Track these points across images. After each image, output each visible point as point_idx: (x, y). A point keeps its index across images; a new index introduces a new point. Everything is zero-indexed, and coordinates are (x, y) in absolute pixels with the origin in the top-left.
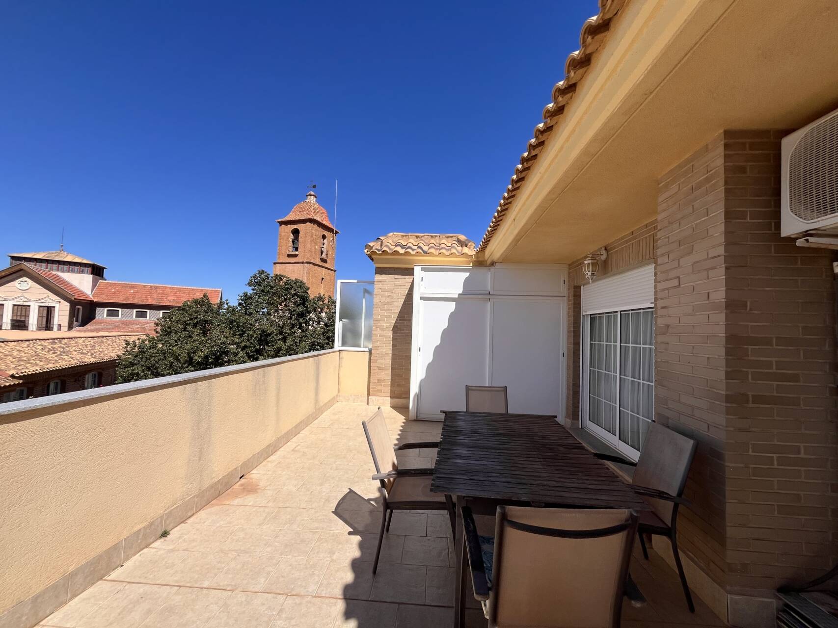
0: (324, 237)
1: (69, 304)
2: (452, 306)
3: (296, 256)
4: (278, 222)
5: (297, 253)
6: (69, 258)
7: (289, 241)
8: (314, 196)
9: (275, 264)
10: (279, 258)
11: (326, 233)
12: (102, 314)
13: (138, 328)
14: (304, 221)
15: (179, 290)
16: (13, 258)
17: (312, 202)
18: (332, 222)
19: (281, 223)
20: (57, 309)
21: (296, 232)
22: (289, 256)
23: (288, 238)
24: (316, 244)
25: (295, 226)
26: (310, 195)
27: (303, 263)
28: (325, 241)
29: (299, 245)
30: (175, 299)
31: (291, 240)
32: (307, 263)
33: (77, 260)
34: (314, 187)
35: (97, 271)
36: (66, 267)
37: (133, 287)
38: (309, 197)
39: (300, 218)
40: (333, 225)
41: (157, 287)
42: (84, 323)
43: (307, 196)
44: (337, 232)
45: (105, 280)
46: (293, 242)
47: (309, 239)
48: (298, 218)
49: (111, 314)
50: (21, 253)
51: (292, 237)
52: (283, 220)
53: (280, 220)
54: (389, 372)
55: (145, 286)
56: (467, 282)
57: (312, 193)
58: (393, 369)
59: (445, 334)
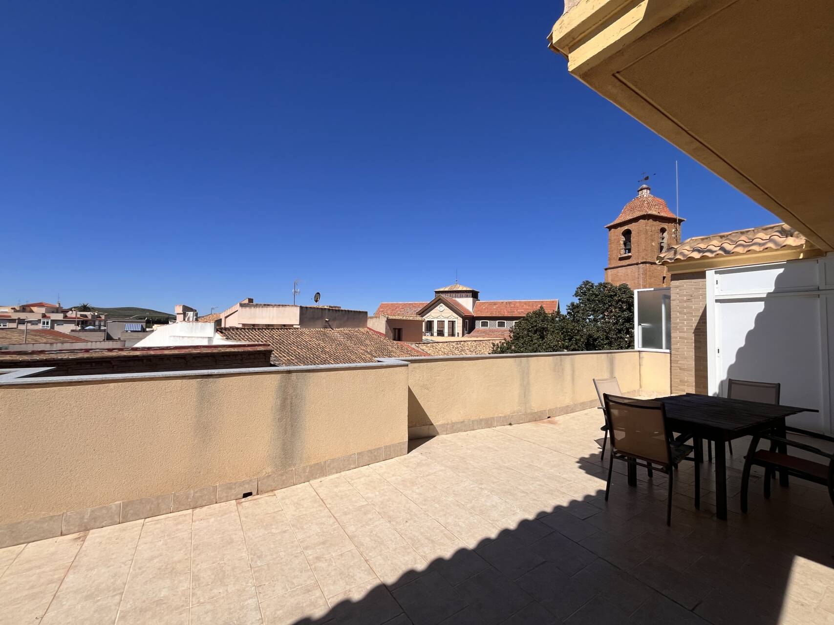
0: (663, 230)
1: (461, 319)
3: (629, 258)
4: (608, 228)
5: (630, 254)
6: (460, 289)
7: (620, 244)
8: (647, 189)
9: (606, 269)
10: (610, 264)
11: (665, 225)
12: (479, 324)
13: (499, 335)
14: (636, 220)
15: (525, 303)
16: (437, 292)
17: (645, 196)
18: (673, 210)
19: (610, 228)
20: (456, 322)
21: (627, 234)
22: (621, 259)
23: (619, 242)
24: (652, 241)
25: (626, 228)
26: (642, 189)
27: (637, 264)
28: (665, 234)
29: (632, 246)
30: (523, 311)
31: (622, 242)
32: (642, 263)
33: (465, 289)
34: (647, 178)
35: (475, 295)
36: (460, 295)
37: (495, 304)
38: (640, 192)
39: (631, 218)
40: (675, 213)
41: (510, 303)
42: (469, 332)
43: (638, 191)
44: (680, 221)
45: (479, 300)
46: (625, 244)
47: (643, 237)
48: (629, 218)
49: (484, 324)
50: (439, 288)
51: (623, 239)
52: (612, 224)
53: (609, 225)
55: (502, 302)
57: (644, 186)
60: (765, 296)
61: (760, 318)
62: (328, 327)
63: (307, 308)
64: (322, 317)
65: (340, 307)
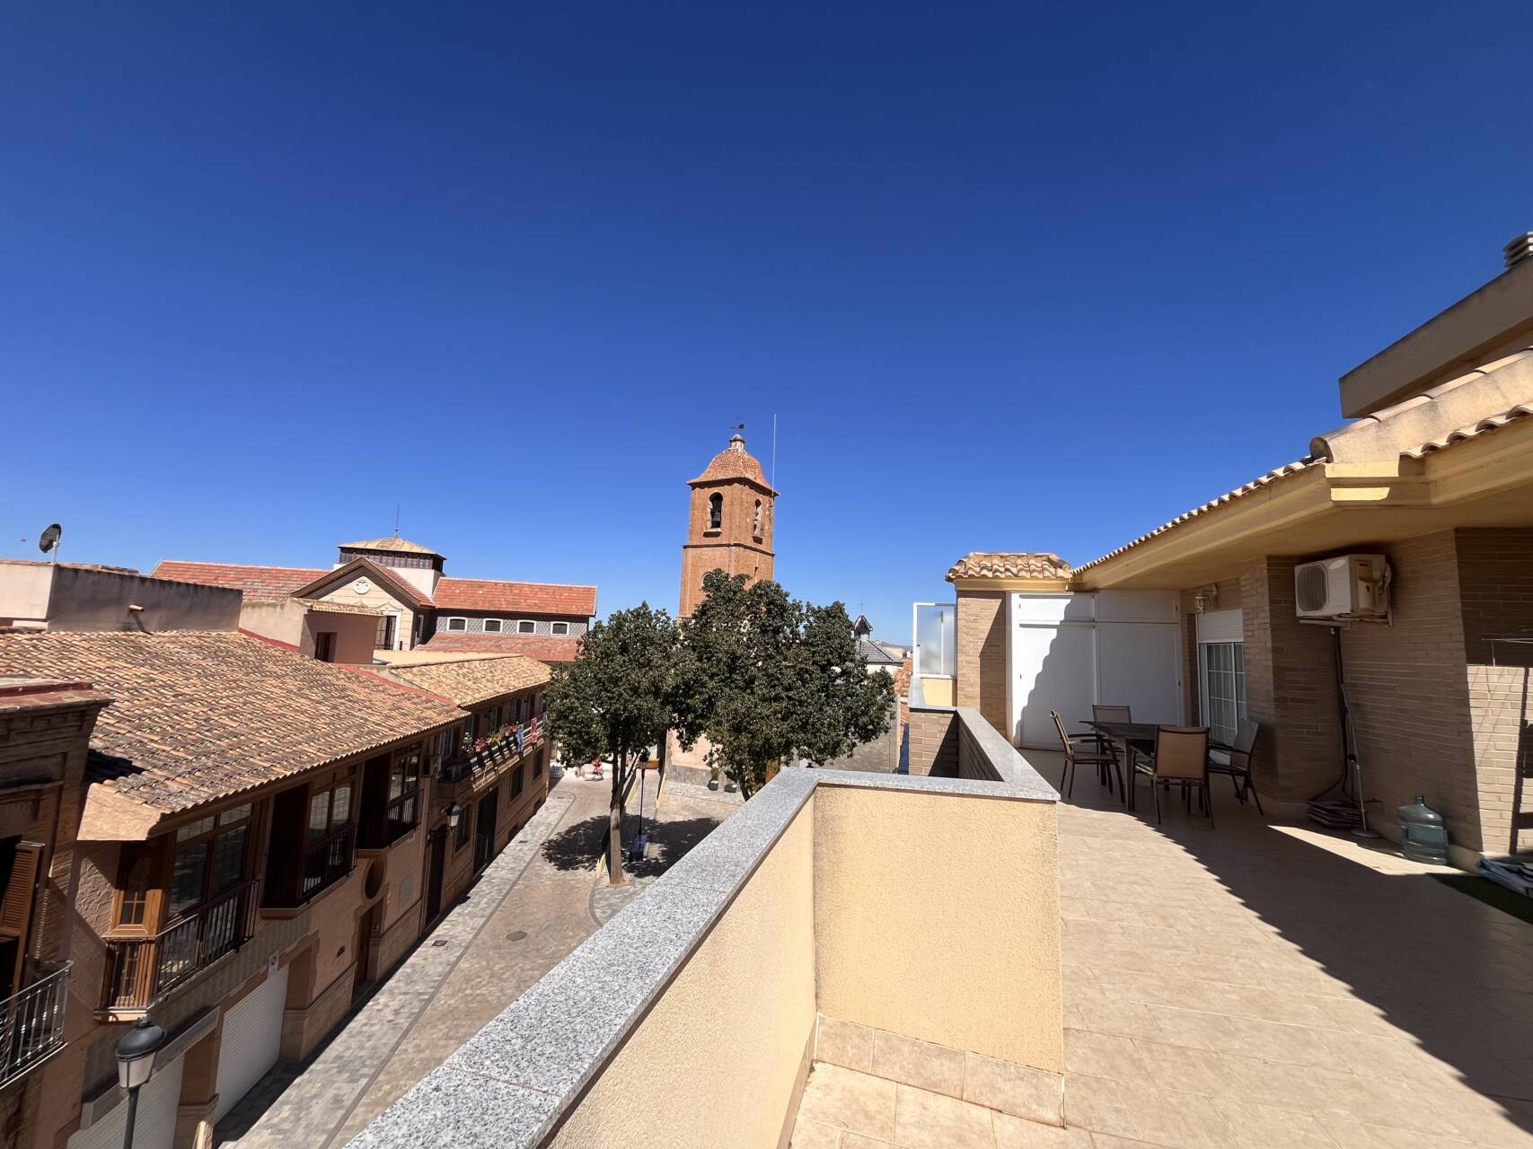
0: (758, 503)
1: (412, 613)
2: (1053, 634)
3: (717, 534)
4: (690, 484)
5: (719, 530)
6: (406, 548)
7: (706, 513)
8: (741, 441)
9: (685, 547)
10: (691, 539)
11: (761, 497)
12: (443, 625)
13: (491, 646)
14: (729, 482)
15: (541, 588)
16: (344, 550)
17: (739, 451)
18: (767, 477)
19: (694, 486)
20: (398, 619)
21: (717, 499)
22: (707, 535)
23: (705, 509)
24: (747, 515)
25: (716, 490)
26: (735, 440)
27: (729, 545)
28: (759, 509)
29: (723, 518)
30: (537, 602)
31: (709, 511)
32: (735, 545)
33: (416, 550)
34: (742, 427)
35: (437, 563)
36: (403, 560)
37: (481, 586)
38: (733, 444)
39: (724, 478)
40: (770, 483)
41: (511, 586)
42: (425, 640)
43: (731, 441)
44: (776, 495)
45: (444, 576)
46: (713, 514)
47: (737, 509)
48: (720, 477)
49: (457, 625)
50: (352, 542)
51: (710, 505)
52: (696, 480)
53: (692, 481)
54: (978, 700)
55: (496, 584)
56: (1068, 609)
57: (739, 437)
58: (982, 698)
59: (1047, 661)
60: (1058, 623)
61: (1054, 645)
62: (136, 626)
63: (76, 571)
64: (119, 601)
65: (137, 572)
